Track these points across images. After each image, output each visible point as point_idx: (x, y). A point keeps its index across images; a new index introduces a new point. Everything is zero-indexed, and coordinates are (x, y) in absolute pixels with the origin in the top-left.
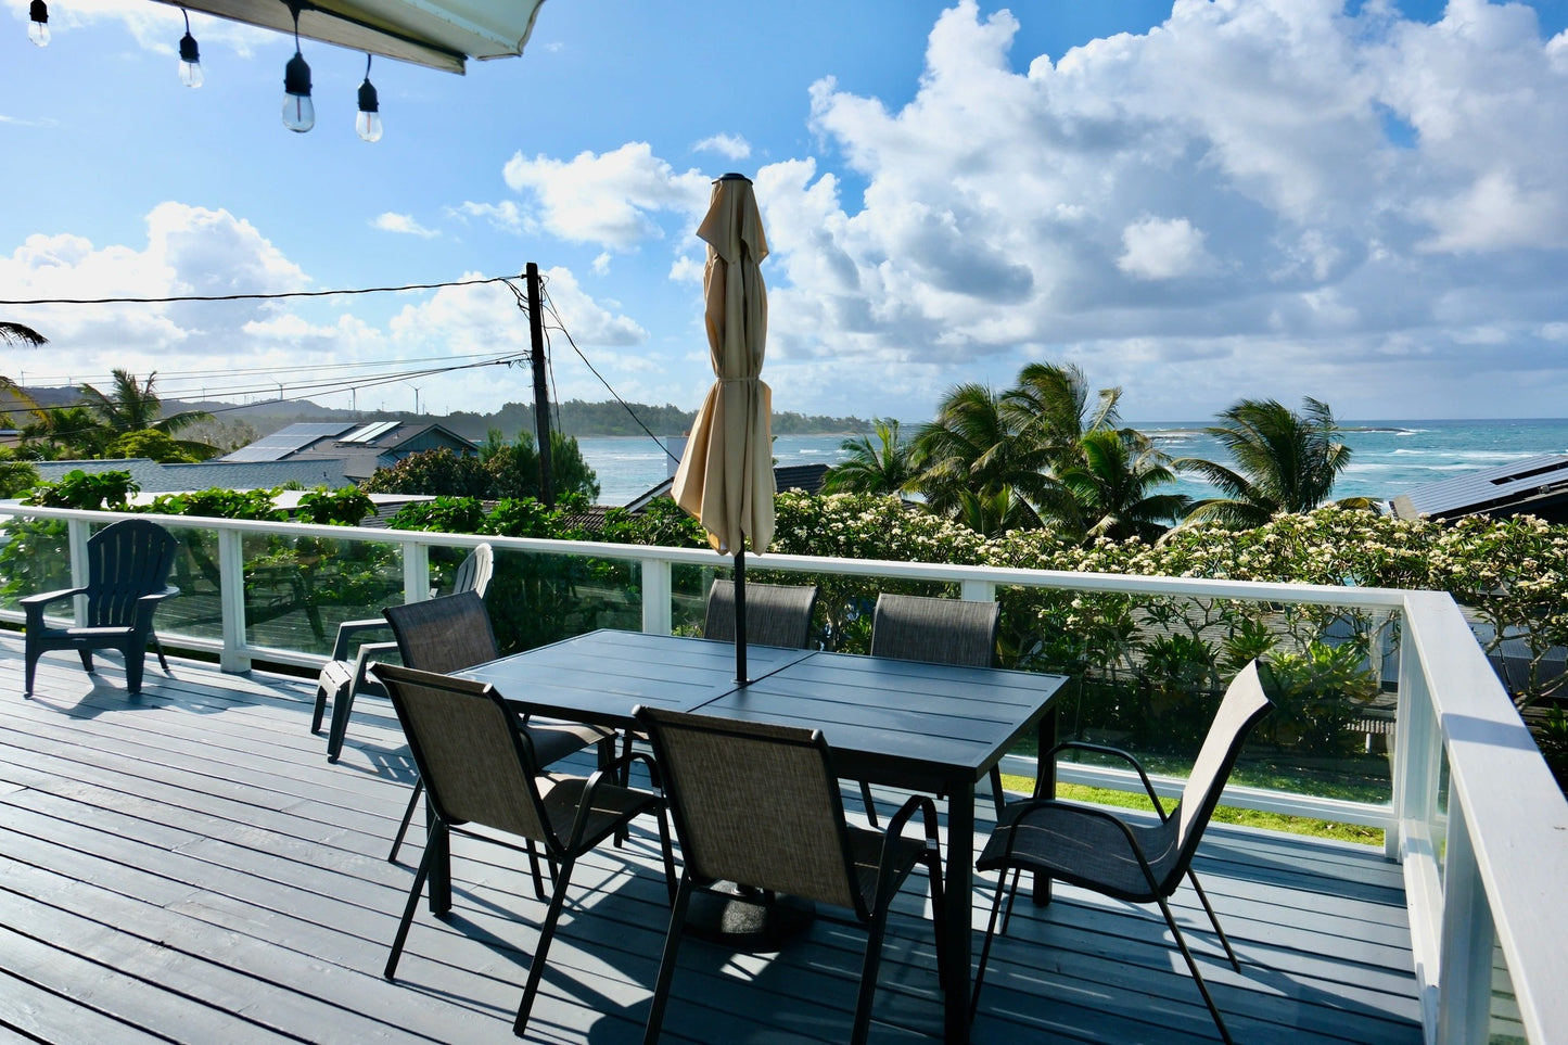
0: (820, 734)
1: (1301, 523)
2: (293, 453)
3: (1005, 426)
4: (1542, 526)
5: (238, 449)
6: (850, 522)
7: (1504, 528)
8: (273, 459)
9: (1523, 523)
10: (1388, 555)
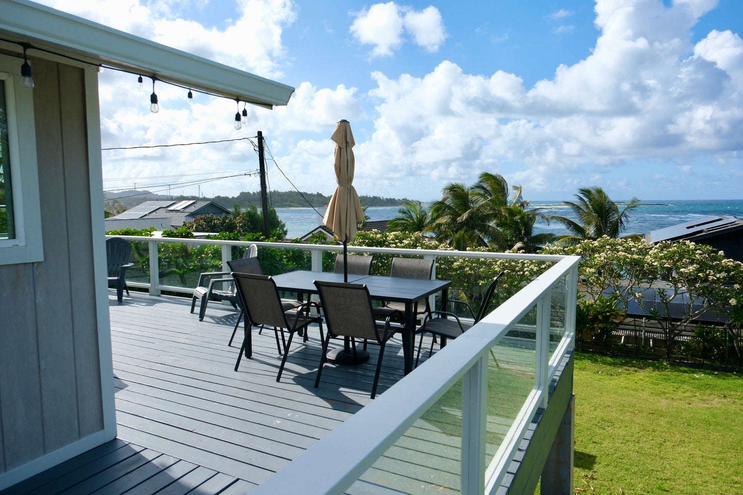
0: (366, 285)
1: (593, 244)
2: (146, 215)
3: (472, 202)
4: (692, 245)
5: (120, 213)
6: (398, 244)
7: (676, 246)
8: (138, 218)
9: (685, 244)
10: (628, 258)
